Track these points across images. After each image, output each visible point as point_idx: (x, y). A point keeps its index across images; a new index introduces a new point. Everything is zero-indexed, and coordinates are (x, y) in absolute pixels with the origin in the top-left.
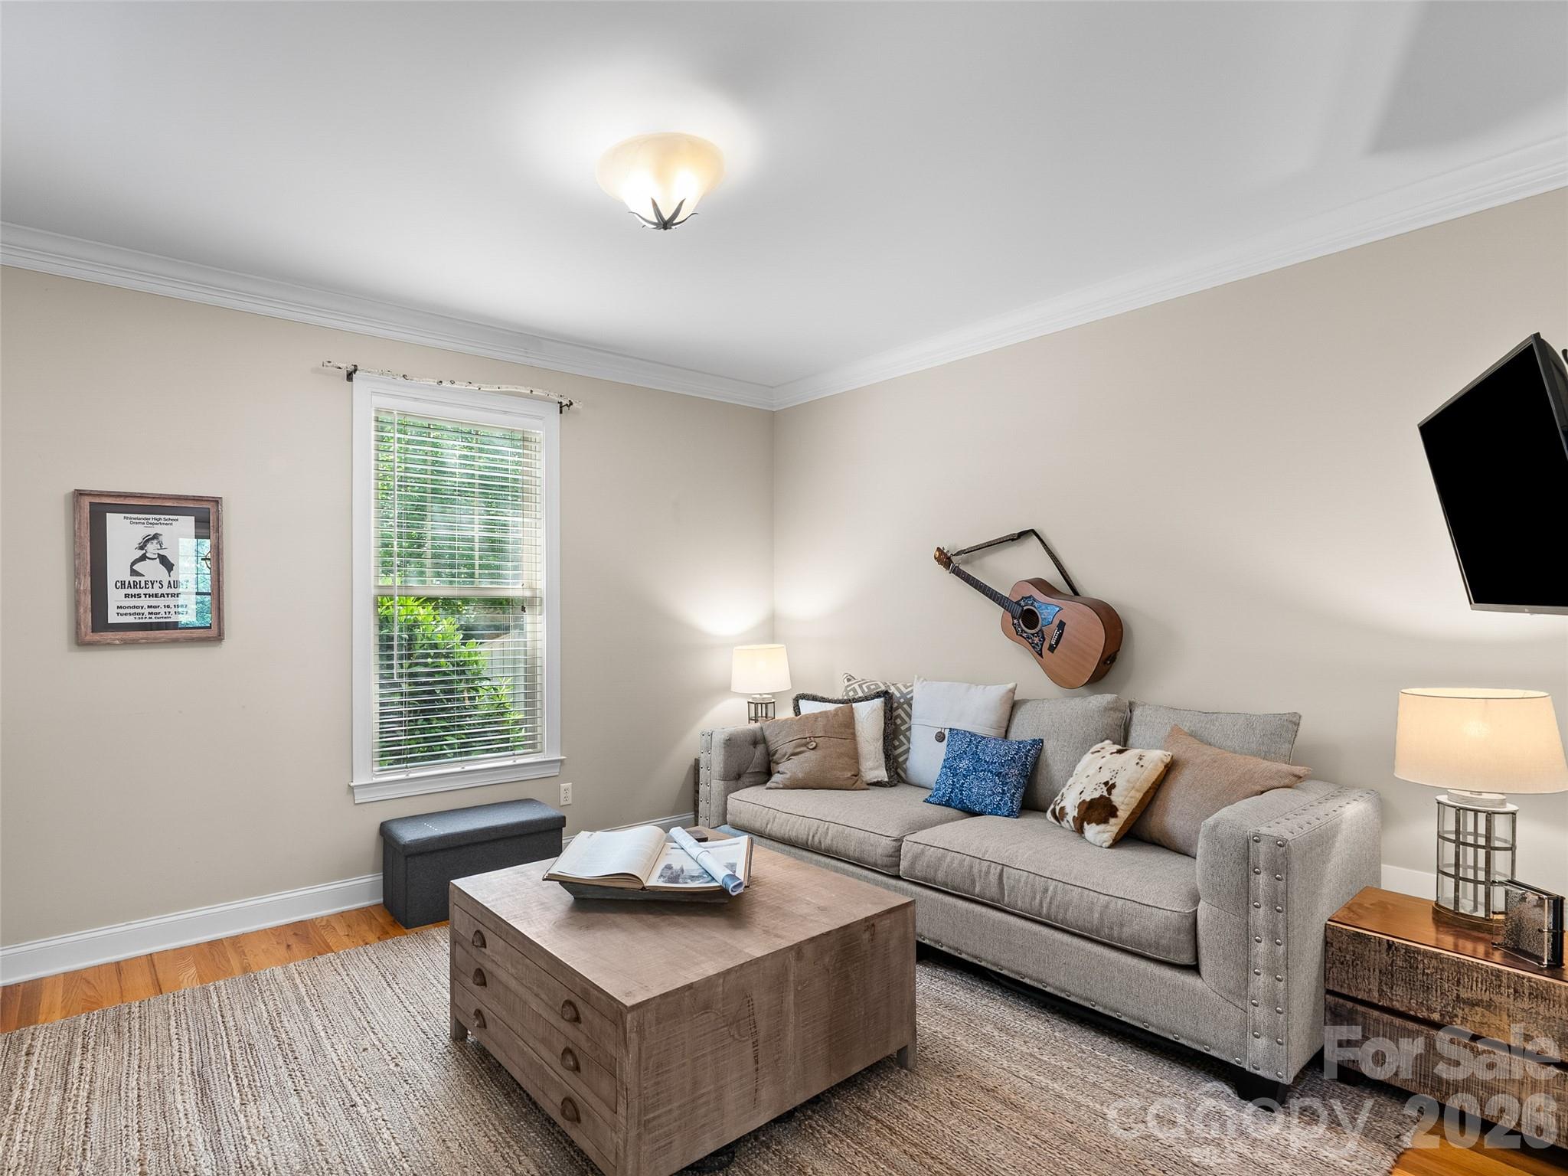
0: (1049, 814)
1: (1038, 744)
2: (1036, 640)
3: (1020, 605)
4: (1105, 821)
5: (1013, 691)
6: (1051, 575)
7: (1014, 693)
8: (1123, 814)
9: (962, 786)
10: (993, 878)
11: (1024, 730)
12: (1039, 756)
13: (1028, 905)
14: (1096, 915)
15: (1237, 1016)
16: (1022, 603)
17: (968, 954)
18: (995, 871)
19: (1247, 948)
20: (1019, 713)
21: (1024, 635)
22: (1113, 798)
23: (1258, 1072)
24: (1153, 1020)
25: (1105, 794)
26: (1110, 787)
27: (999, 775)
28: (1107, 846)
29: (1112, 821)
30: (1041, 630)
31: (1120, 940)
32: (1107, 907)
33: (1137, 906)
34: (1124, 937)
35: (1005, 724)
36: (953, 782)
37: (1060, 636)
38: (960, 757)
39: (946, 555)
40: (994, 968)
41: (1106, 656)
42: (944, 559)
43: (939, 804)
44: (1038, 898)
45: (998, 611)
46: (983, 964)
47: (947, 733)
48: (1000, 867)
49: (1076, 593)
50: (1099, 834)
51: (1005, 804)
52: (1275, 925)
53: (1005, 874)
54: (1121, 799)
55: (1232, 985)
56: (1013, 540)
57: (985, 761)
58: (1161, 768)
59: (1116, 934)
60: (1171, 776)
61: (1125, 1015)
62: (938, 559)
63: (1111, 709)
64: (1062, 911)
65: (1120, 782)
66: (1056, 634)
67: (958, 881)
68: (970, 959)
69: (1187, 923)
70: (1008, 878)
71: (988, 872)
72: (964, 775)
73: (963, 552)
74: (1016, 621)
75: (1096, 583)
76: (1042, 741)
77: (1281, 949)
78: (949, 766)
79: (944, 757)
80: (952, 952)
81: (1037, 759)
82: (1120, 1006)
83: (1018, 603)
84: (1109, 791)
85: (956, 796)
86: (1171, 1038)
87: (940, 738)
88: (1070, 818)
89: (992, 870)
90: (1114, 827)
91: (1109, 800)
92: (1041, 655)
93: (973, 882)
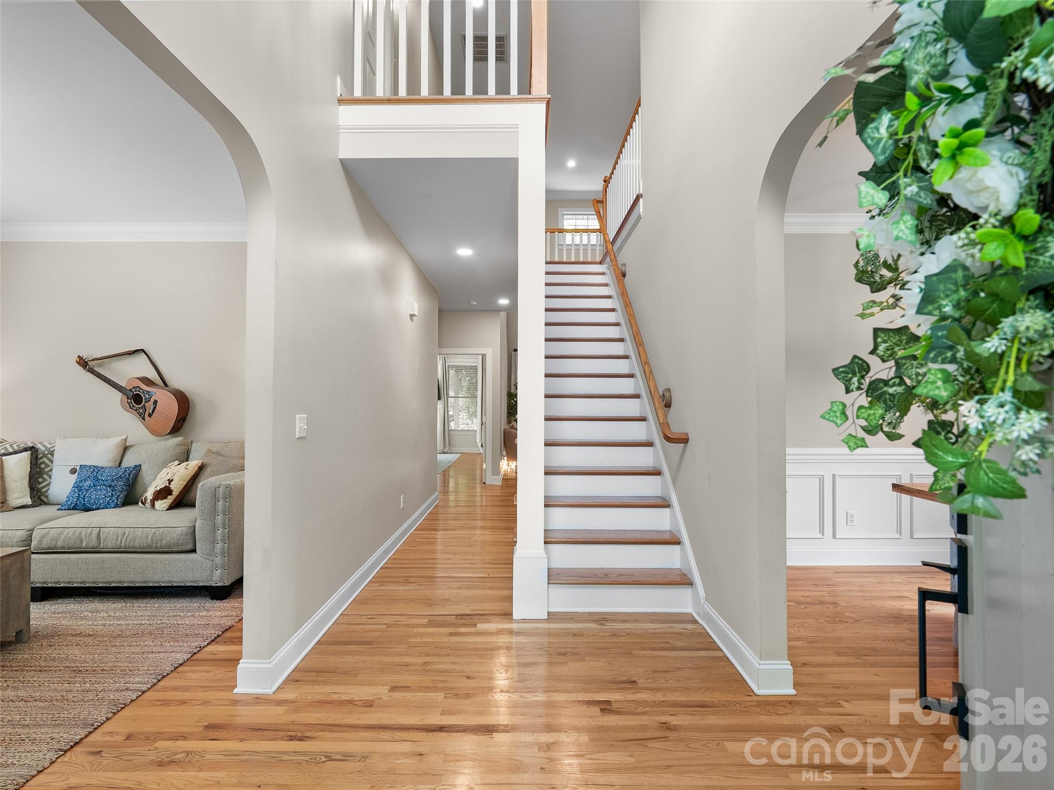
0: (140, 503)
1: (138, 468)
2: (141, 411)
3: (132, 391)
4: (166, 498)
5: (126, 440)
6: (152, 375)
7: (126, 441)
8: (175, 493)
9: (85, 496)
10: (94, 536)
11: (130, 461)
12: (138, 474)
13: (114, 545)
14: (149, 539)
15: (209, 564)
16: (133, 390)
17: (78, 583)
18: (95, 531)
19: (214, 533)
20: (128, 452)
21: (134, 408)
22: (170, 486)
23: (217, 585)
24: (175, 579)
25: (168, 485)
26: (170, 481)
27: (110, 486)
28: (165, 509)
29: (169, 497)
30: (144, 405)
31: (161, 547)
32: (155, 533)
33: (169, 529)
34: (162, 545)
35: (119, 459)
36: (79, 494)
37: (155, 408)
38: (85, 480)
39: (84, 360)
40: (94, 585)
41: (179, 418)
42: (83, 363)
43: (68, 509)
44: (120, 539)
45: (118, 395)
46: (87, 585)
47: (78, 468)
48: (99, 529)
49: (166, 385)
50: (161, 505)
51: (113, 501)
52: (225, 521)
53: (101, 533)
54: (175, 486)
55: (208, 551)
56: (130, 354)
57: (102, 480)
58: (197, 468)
59: (159, 545)
60: (202, 472)
61: (163, 582)
62: (78, 363)
63: (180, 445)
64: (132, 542)
65: (176, 479)
66: (152, 407)
67: (71, 543)
68: (79, 585)
69: (191, 530)
70: (103, 533)
71: (91, 534)
72: (86, 490)
73: (97, 359)
74: (129, 401)
75: (177, 380)
76: (140, 466)
77: (227, 530)
78: (78, 487)
79: (74, 481)
80: (67, 585)
81: (137, 476)
82: (160, 579)
83: (130, 390)
84: (169, 484)
85: (80, 502)
86: (183, 585)
87: (73, 471)
88: (149, 501)
89: (94, 532)
90: (170, 499)
91: (169, 487)
92: (144, 419)
93: (81, 541)
